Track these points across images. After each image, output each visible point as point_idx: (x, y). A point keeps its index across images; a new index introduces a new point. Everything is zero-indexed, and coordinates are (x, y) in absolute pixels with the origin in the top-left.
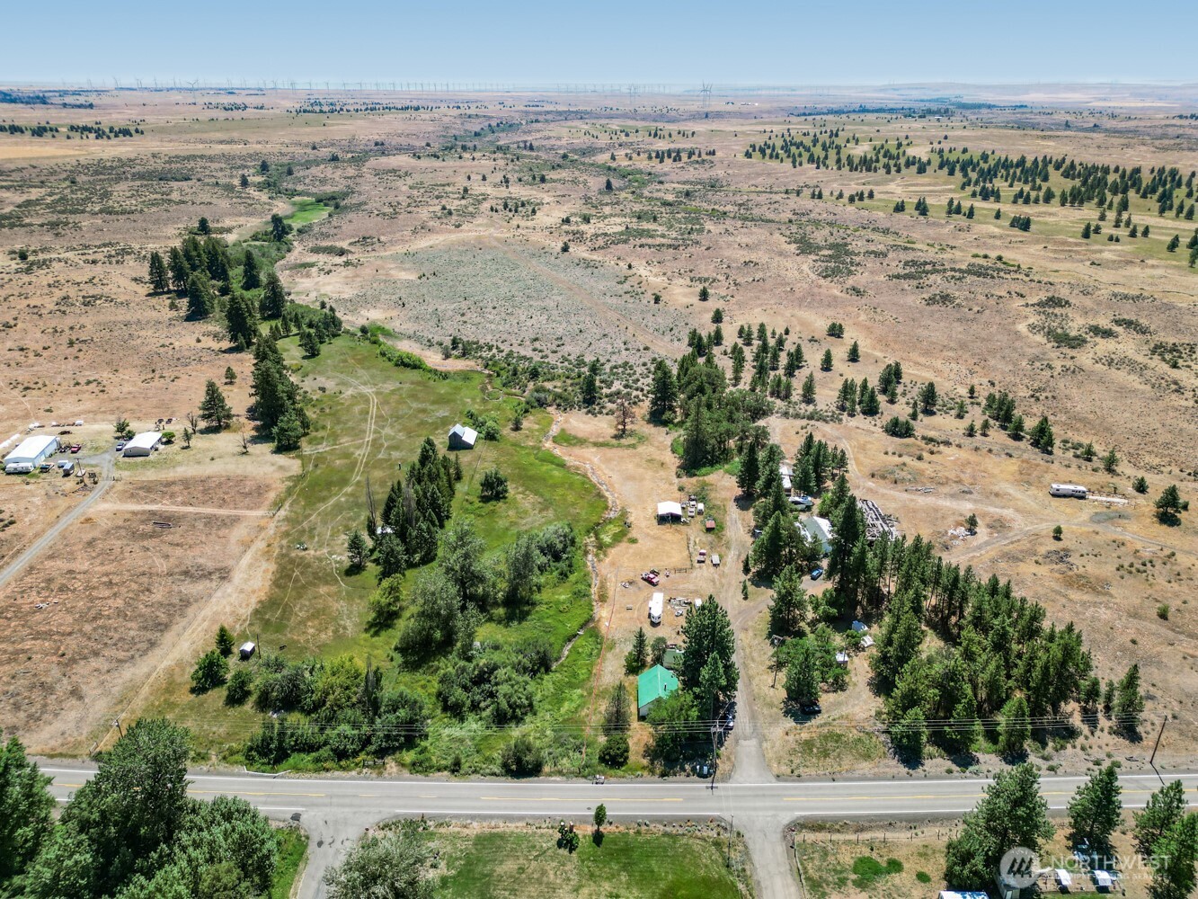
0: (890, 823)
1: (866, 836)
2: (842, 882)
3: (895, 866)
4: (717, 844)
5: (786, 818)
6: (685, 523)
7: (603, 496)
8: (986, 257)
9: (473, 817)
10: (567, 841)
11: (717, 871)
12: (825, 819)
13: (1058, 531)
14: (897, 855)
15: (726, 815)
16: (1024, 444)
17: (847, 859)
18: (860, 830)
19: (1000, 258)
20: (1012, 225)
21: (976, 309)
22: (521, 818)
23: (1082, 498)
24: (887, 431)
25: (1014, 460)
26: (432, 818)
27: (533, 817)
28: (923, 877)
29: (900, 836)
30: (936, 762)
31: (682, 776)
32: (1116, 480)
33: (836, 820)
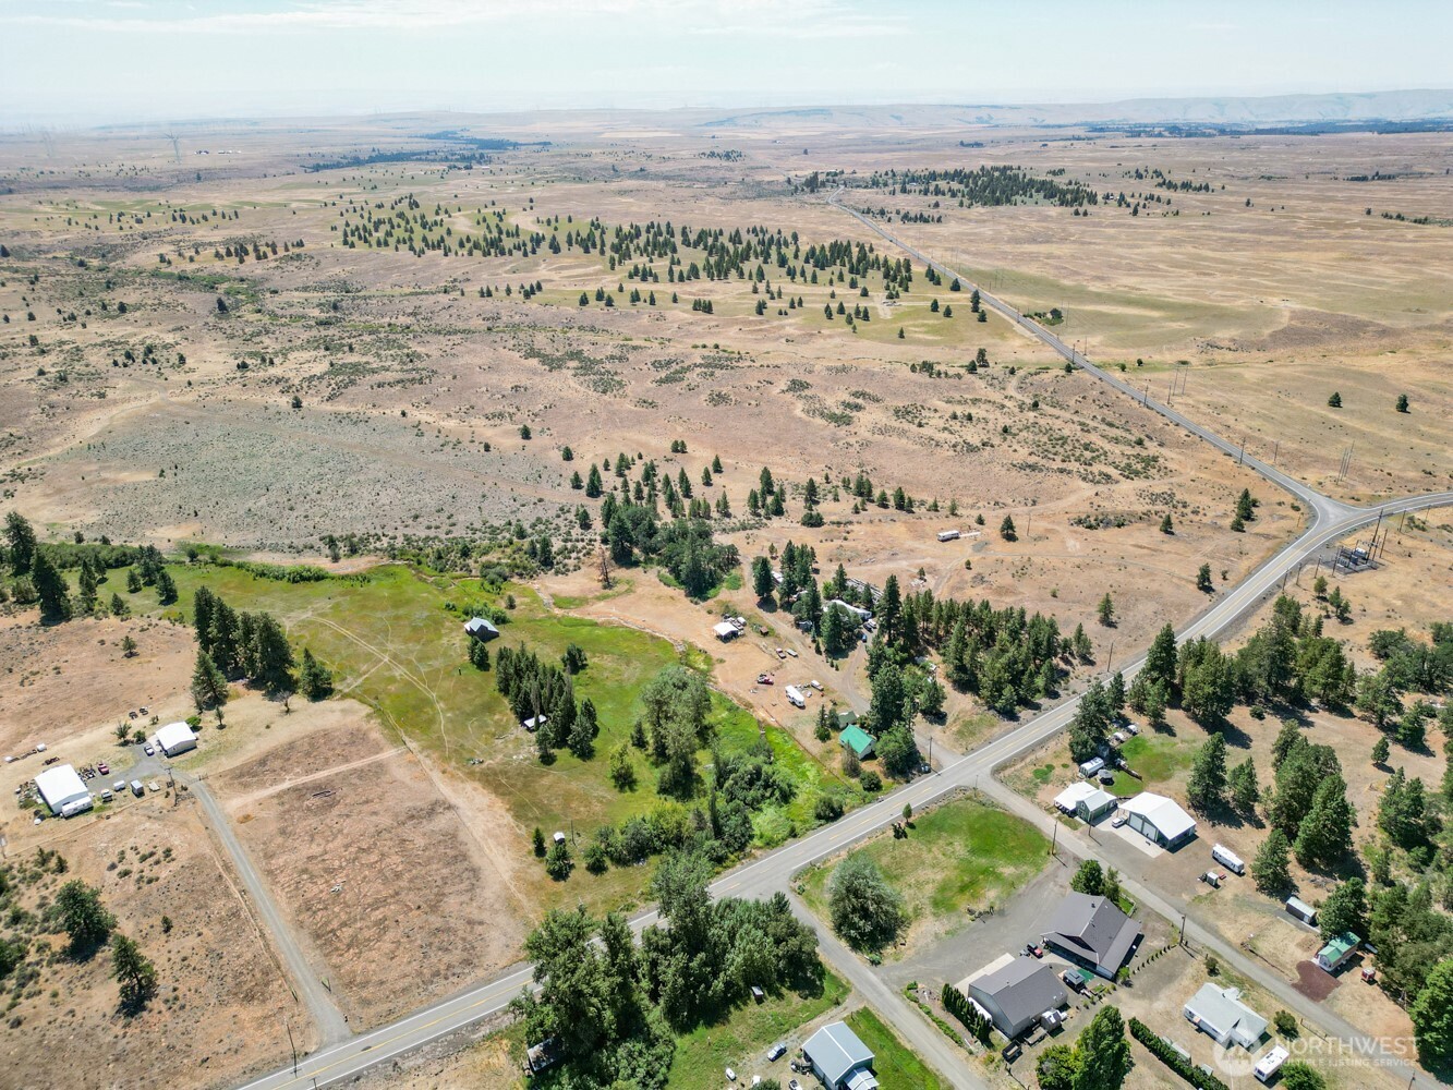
0: (1032, 749)
1: (1028, 760)
2: (1036, 785)
3: (1050, 767)
4: (968, 798)
5: (988, 770)
6: (743, 635)
7: (658, 638)
8: (704, 346)
9: (838, 849)
10: (899, 834)
11: (982, 810)
12: (1005, 762)
13: (968, 563)
14: (1048, 762)
15: (961, 783)
16: (892, 511)
17: (1028, 774)
18: (1023, 759)
19: (717, 347)
20: (695, 309)
21: (753, 403)
22: (863, 837)
23: (957, 538)
24: (803, 524)
25: (898, 524)
26: (817, 860)
27: (871, 832)
28: (1065, 766)
29: (1041, 754)
30: (1024, 713)
31: (917, 778)
32: (962, 520)
33: (1010, 759)
